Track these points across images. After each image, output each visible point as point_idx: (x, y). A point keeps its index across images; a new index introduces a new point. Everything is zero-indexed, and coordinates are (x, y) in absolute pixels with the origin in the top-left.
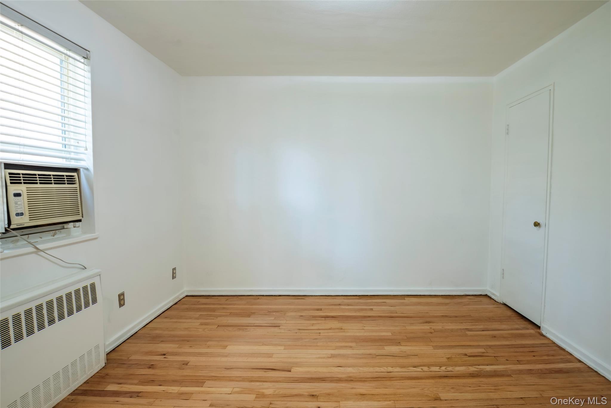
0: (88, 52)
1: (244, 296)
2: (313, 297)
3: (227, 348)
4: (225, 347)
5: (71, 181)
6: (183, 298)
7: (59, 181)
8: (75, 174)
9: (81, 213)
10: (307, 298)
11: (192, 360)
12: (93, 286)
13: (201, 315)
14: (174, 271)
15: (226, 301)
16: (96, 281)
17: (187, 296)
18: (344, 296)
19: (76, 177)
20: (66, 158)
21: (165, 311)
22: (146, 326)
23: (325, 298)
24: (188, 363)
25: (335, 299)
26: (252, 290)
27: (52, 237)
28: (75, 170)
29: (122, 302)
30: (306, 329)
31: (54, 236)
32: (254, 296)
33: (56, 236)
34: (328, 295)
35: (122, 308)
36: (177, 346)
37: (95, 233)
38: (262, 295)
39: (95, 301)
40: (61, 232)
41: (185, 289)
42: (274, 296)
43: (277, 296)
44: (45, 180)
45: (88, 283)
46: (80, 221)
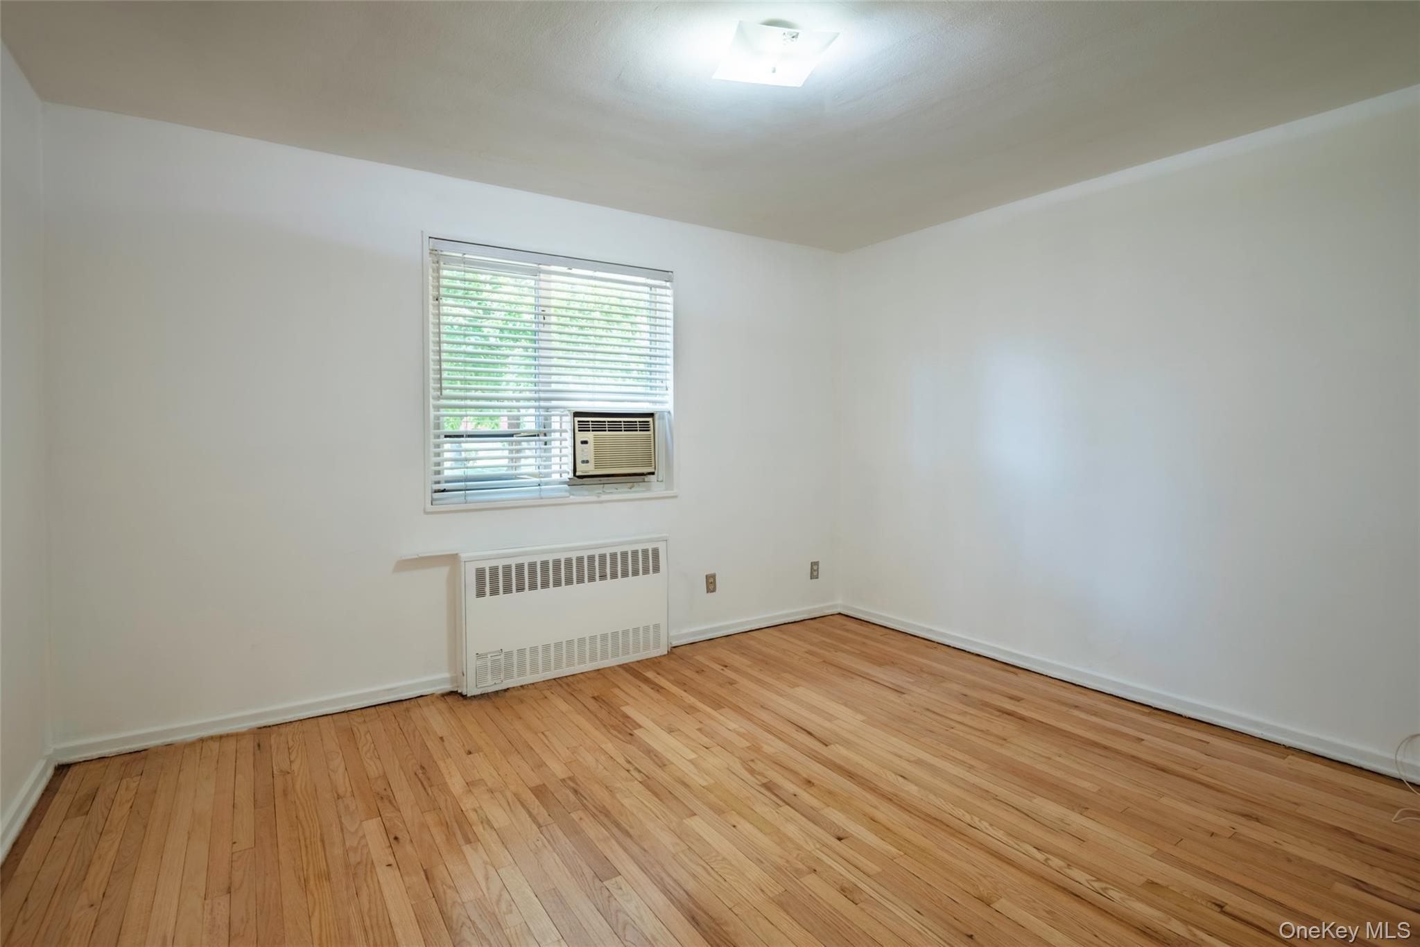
0: (670, 273)
1: (918, 637)
2: (1042, 678)
3: (797, 689)
4: (794, 685)
5: (645, 427)
6: (832, 615)
7: (630, 427)
8: (650, 419)
9: (653, 464)
10: (1023, 675)
11: (743, 682)
12: (656, 553)
13: (824, 641)
14: (815, 568)
15: (882, 636)
16: (662, 547)
17: (840, 614)
18: (1115, 696)
19: (651, 423)
20: (650, 402)
21: (789, 623)
22: (749, 633)
23: (1064, 688)
24: (735, 684)
25: (1085, 695)
26: (931, 630)
27: (629, 490)
28: (651, 415)
29: (711, 587)
30: (941, 713)
31: (631, 488)
32: (934, 642)
33: (633, 489)
34: (1077, 683)
35: (709, 594)
36: (749, 663)
37: (672, 490)
38: (947, 644)
39: (656, 569)
40: (639, 485)
41: (840, 601)
42: (969, 652)
43: (973, 653)
44: (615, 428)
45: (650, 547)
46: (653, 473)
